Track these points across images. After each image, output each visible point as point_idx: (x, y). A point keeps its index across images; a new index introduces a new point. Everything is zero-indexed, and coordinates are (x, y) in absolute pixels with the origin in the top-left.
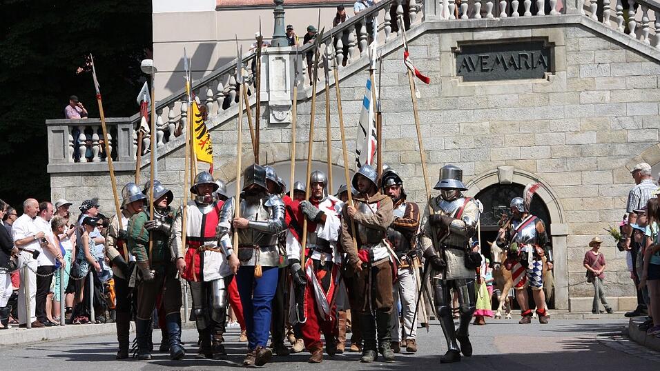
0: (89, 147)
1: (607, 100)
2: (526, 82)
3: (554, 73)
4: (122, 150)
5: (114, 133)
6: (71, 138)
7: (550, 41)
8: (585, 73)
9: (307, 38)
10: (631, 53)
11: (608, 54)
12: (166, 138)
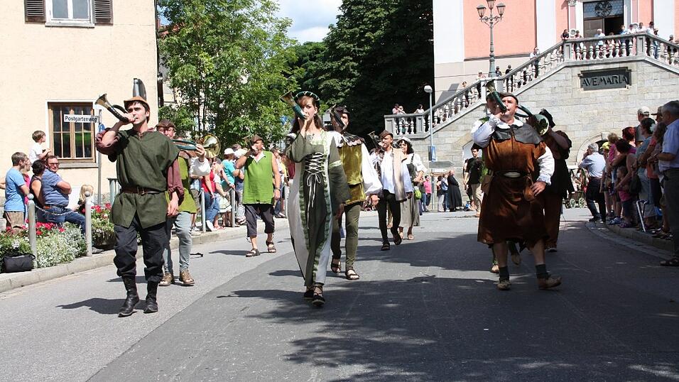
0: (403, 127)
1: (659, 97)
2: (616, 89)
3: (631, 85)
4: (418, 128)
5: (415, 121)
6: (395, 124)
7: (629, 69)
8: (647, 84)
9: (507, 72)
10: (671, 73)
11: (659, 75)
12: (438, 122)
